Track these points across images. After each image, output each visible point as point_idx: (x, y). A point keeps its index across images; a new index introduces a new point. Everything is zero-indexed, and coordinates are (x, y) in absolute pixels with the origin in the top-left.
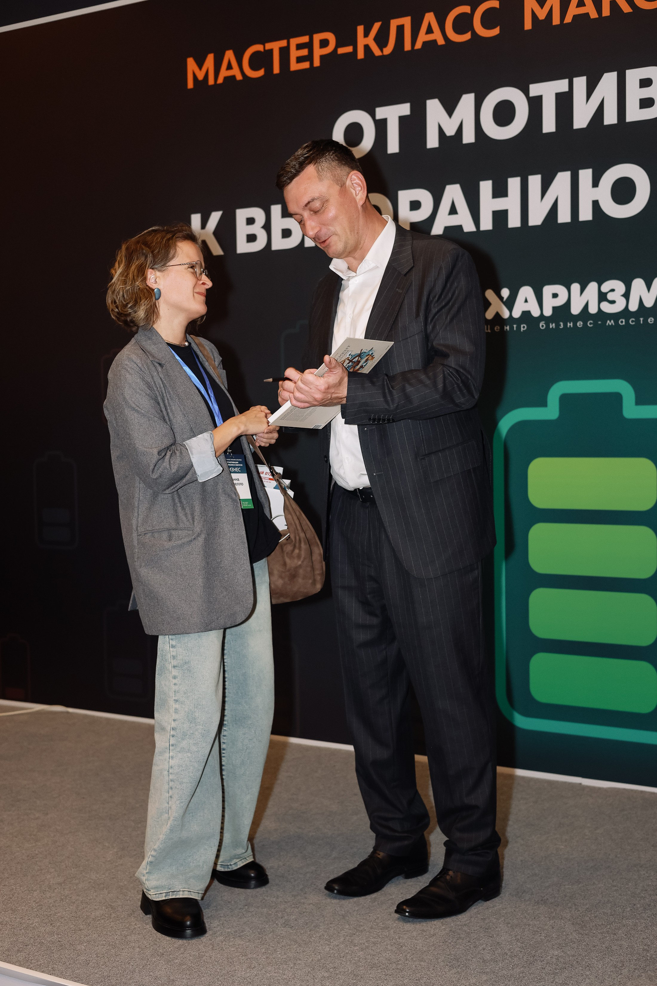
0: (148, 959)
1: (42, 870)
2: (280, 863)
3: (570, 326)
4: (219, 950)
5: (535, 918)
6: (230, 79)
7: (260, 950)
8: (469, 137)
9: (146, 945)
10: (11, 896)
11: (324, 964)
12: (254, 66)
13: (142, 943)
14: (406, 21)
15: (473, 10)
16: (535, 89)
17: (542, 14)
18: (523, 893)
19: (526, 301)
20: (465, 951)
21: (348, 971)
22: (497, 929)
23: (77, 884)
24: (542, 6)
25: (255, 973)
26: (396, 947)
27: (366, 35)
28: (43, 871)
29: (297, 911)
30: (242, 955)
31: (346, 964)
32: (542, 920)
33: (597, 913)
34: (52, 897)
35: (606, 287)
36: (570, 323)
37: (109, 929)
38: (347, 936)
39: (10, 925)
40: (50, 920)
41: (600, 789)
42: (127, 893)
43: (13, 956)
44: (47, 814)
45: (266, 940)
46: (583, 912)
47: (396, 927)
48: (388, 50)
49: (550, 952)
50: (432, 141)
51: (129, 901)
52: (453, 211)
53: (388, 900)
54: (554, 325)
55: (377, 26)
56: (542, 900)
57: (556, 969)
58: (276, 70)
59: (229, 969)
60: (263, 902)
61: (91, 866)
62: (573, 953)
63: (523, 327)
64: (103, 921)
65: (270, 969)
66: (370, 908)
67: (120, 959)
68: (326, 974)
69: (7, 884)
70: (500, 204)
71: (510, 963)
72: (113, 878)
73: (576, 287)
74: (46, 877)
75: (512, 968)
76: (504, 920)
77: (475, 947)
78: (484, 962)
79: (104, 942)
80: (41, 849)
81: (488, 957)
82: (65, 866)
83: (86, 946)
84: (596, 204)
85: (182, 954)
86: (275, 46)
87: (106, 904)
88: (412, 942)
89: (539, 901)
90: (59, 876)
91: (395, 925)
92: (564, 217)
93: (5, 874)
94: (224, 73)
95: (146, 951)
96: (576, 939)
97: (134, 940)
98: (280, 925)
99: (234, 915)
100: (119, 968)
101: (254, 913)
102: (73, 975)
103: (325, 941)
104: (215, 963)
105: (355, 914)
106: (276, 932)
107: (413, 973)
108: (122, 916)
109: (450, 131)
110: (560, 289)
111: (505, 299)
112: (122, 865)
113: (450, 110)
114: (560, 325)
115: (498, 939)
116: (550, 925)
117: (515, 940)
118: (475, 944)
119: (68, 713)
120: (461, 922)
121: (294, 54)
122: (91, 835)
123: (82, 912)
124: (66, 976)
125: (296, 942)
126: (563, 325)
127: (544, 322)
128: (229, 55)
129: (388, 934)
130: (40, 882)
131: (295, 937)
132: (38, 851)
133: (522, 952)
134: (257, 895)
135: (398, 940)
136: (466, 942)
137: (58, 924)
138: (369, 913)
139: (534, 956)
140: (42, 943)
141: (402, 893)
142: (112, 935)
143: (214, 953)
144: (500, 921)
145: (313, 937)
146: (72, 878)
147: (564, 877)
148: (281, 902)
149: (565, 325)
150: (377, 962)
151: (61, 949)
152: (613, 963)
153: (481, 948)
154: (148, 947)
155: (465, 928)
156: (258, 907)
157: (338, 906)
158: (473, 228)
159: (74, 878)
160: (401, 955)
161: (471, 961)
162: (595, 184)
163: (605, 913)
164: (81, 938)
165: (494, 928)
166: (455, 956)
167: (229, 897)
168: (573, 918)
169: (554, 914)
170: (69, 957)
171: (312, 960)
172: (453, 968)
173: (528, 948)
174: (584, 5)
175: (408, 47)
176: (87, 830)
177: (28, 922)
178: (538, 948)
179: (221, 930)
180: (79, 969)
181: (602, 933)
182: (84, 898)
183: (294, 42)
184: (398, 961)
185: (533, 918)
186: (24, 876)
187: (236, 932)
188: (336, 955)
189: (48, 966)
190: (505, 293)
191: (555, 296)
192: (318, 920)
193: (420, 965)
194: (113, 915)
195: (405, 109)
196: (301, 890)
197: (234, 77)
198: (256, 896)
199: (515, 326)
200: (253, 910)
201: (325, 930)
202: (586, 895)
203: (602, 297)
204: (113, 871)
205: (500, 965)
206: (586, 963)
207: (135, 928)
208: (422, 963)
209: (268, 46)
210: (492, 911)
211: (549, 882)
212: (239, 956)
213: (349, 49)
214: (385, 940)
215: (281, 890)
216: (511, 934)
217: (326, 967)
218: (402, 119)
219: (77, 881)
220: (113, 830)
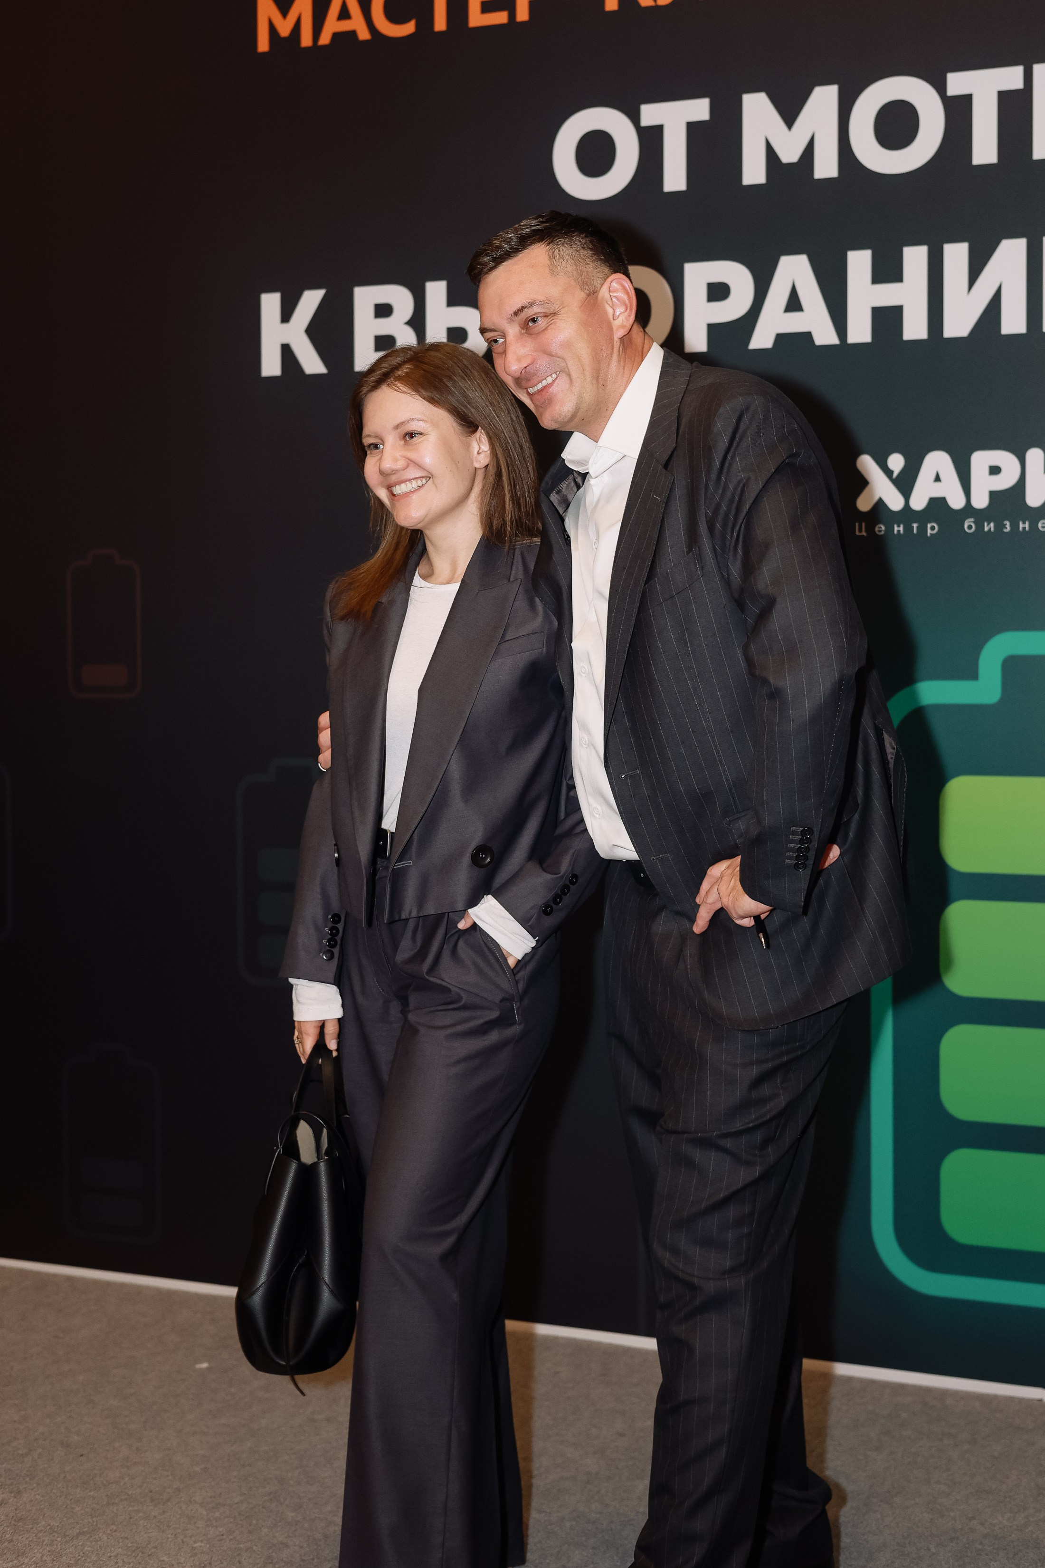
3: (1024, 529)
6: (345, 38)
8: (826, 167)
12: (394, 15)
16: (958, 83)
19: (938, 479)
36: (1024, 523)
50: (754, 173)
52: (794, 304)
54: (992, 525)
58: (440, 24)
63: (932, 528)
70: (887, 295)
73: (1035, 455)
92: (1013, 323)
94: (333, 25)
109: (789, 154)
110: (1006, 459)
111: (895, 475)
113: (789, 116)
114: (1004, 526)
126: (1011, 526)
127: (972, 520)
149: (1015, 526)
158: (832, 339)
190: (896, 462)
191: (995, 470)
195: (699, 109)
197: (352, 34)
199: (915, 525)
218: (693, 128)
220: (169, 1527)
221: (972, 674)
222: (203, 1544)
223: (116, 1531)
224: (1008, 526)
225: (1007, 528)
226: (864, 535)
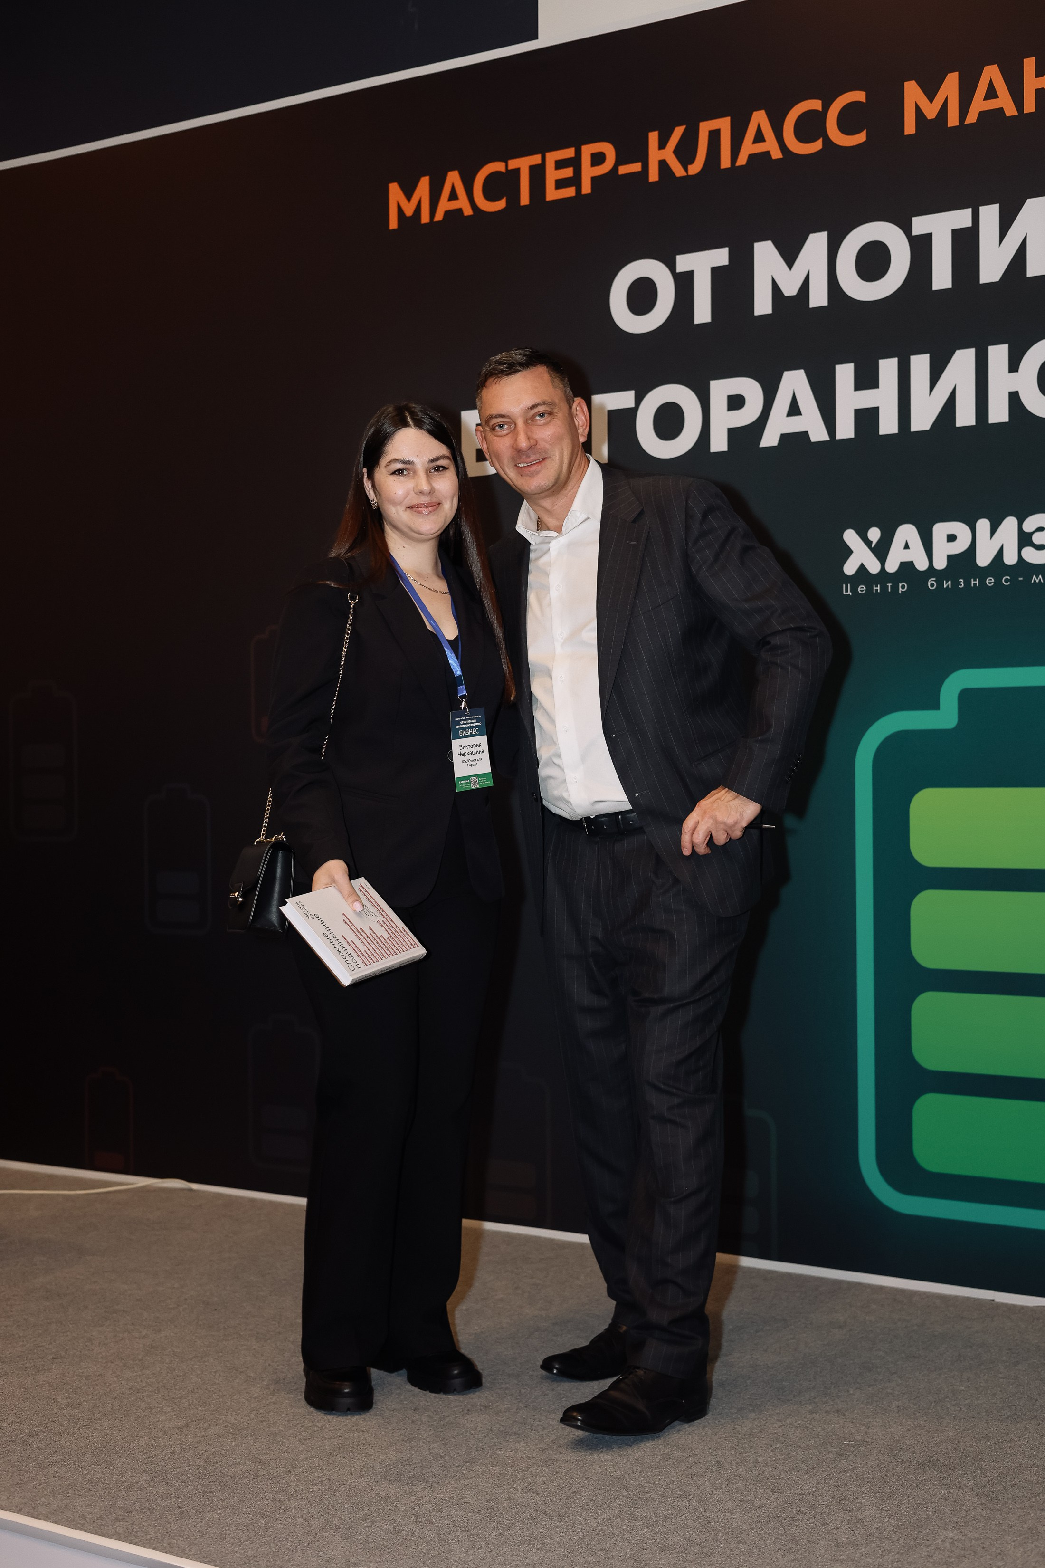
0: (316, 1534)
1: (151, 1408)
2: (520, 1404)
3: (975, 584)
4: (426, 1522)
5: (917, 1486)
6: (454, 215)
7: (490, 1524)
8: (819, 298)
9: (313, 1514)
10: (105, 1444)
11: (588, 1545)
12: (490, 194)
13: (307, 1512)
14: (724, 124)
15: (826, 107)
16: (920, 225)
17: (931, 111)
18: (899, 1451)
19: (907, 547)
20: (808, 1529)
21: (626, 1555)
22: (858, 1501)
23: (206, 1429)
24: (931, 98)
25: (482, 1555)
26: (700, 1523)
27: (662, 145)
28: (154, 1411)
29: (547, 1470)
30: (461, 1531)
31: (623, 1545)
32: (929, 1489)
33: (1016, 1480)
34: (167, 1446)
35: (1030, 524)
36: (975, 581)
37: (255, 1492)
38: (624, 1506)
39: (103, 1484)
40: (165, 1477)
41: (1022, 1308)
42: (283, 1442)
43: (108, 1526)
44: (160, 1331)
45: (499, 1511)
46: (993, 1479)
47: (701, 1495)
48: (695, 168)
49: (941, 1534)
50: (763, 305)
51: (286, 1454)
52: (794, 410)
53: (687, 1458)
54: (950, 582)
55: (678, 132)
56: (930, 1461)
57: (949, 1557)
58: (525, 200)
59: (441, 1549)
60: (494, 1458)
61: (227, 1404)
62: (977, 1536)
63: (902, 587)
64: (246, 1480)
65: (504, 1550)
66: (660, 1469)
67: (274, 1532)
68: (591, 1559)
69: (99, 1428)
70: (867, 399)
71: (879, 1548)
72: (262, 1422)
73: (983, 525)
74: (158, 1418)
75: (881, 1555)
76: (870, 1488)
77: (823, 1525)
78: (838, 1546)
79: (249, 1510)
80: (151, 1380)
81: (843, 1539)
82: (187, 1403)
83: (220, 1514)
84: (1014, 397)
85: (368, 1527)
86: (523, 164)
87: (251, 1457)
88: (725, 1516)
89: (925, 1462)
90: (178, 1417)
91: (699, 1492)
92: (966, 417)
93: (96, 1414)
94: (445, 205)
95: (313, 1523)
96: (982, 1515)
97: (295, 1507)
98: (520, 1490)
99: (449, 1475)
100: (272, 1545)
101: (480, 1473)
102: (201, 1553)
103: (589, 1512)
104: (420, 1541)
105: (637, 1477)
106: (514, 1499)
107: (727, 1560)
108: (276, 1474)
109: (790, 289)
110: (960, 529)
111: (873, 545)
112: (274, 1403)
113: (790, 258)
114: (959, 583)
115: (859, 1514)
116: (942, 1496)
117: (887, 1515)
118: (824, 1521)
119: (191, 1190)
120: (802, 1489)
121: (552, 175)
122: (228, 1361)
123: (214, 1467)
124: (190, 1554)
125: (544, 1513)
126: (965, 583)
127: (934, 579)
128: (453, 178)
129: (687, 1505)
130: (149, 1425)
131: (543, 1507)
132: (146, 1382)
133: (897, 1533)
134: (484, 1447)
135: (703, 1513)
136: (810, 1518)
137: (178, 1483)
138: (659, 1475)
139: (915, 1539)
140: (152, 1510)
141: (710, 1449)
142: (260, 1500)
143: (418, 1528)
144: (863, 1489)
145: (571, 1507)
146: (198, 1420)
147: (964, 1430)
148: (521, 1457)
149: (967, 583)
150: (670, 1543)
151: (182, 1518)
152: (1040, 1550)
153: (832, 1526)
154: (316, 1517)
155: (807, 1498)
156: (486, 1465)
157: (611, 1465)
158: (823, 436)
159: (201, 1420)
160: (708, 1534)
161: (818, 1544)
162: (1014, 366)
163: (1028, 1480)
164: (212, 1503)
165: (853, 1498)
166: (792, 1537)
167: (441, 1451)
168: (977, 1486)
169: (948, 1482)
170: (194, 1529)
171: (570, 1539)
172: (790, 1554)
173: (907, 1528)
174: (996, 96)
175: (725, 162)
176: (221, 1354)
177: (130, 1479)
178: (922, 1527)
179: (428, 1495)
180: (209, 1545)
181: (1022, 1509)
182: (217, 1448)
183: (552, 157)
184: (703, 1543)
185: (915, 1485)
186: (125, 1417)
187: (451, 1498)
188: (607, 1532)
189: (163, 1541)
190: (874, 534)
191: (951, 538)
192: (579, 1483)
193: (738, 1548)
194: (262, 1473)
195: (720, 257)
196: (553, 1442)
197: (460, 210)
198: (484, 1449)
199: (889, 585)
200: (478, 1468)
201: (590, 1497)
202: (998, 1456)
203: (1025, 540)
204: (261, 1411)
205: (863, 1550)
206: (997, 1549)
207: (295, 1491)
208: (741, 1546)
209: (513, 164)
210: (850, 1476)
211: (942, 1437)
212: (456, 1532)
213: (636, 167)
214: (684, 1513)
215: (523, 1442)
216: (881, 1507)
217: (592, 1549)
218: (715, 271)
219: (206, 1425)
220: (262, 1355)
221: (935, 705)
222: (284, 1367)
223: (222, 1356)
224: (962, 583)
225: (961, 585)
226: (849, 594)
